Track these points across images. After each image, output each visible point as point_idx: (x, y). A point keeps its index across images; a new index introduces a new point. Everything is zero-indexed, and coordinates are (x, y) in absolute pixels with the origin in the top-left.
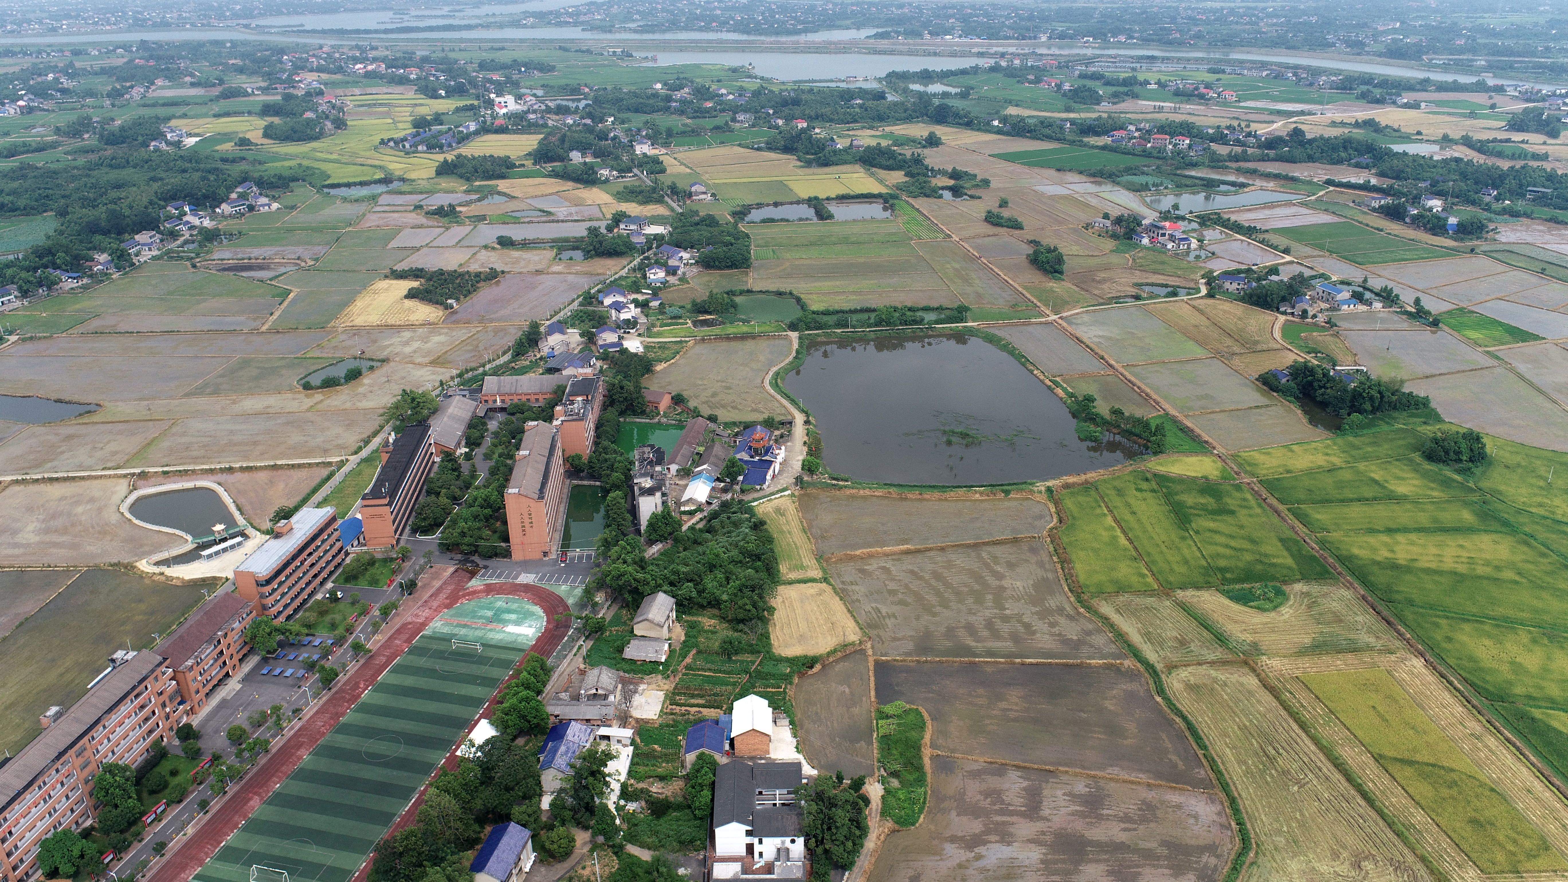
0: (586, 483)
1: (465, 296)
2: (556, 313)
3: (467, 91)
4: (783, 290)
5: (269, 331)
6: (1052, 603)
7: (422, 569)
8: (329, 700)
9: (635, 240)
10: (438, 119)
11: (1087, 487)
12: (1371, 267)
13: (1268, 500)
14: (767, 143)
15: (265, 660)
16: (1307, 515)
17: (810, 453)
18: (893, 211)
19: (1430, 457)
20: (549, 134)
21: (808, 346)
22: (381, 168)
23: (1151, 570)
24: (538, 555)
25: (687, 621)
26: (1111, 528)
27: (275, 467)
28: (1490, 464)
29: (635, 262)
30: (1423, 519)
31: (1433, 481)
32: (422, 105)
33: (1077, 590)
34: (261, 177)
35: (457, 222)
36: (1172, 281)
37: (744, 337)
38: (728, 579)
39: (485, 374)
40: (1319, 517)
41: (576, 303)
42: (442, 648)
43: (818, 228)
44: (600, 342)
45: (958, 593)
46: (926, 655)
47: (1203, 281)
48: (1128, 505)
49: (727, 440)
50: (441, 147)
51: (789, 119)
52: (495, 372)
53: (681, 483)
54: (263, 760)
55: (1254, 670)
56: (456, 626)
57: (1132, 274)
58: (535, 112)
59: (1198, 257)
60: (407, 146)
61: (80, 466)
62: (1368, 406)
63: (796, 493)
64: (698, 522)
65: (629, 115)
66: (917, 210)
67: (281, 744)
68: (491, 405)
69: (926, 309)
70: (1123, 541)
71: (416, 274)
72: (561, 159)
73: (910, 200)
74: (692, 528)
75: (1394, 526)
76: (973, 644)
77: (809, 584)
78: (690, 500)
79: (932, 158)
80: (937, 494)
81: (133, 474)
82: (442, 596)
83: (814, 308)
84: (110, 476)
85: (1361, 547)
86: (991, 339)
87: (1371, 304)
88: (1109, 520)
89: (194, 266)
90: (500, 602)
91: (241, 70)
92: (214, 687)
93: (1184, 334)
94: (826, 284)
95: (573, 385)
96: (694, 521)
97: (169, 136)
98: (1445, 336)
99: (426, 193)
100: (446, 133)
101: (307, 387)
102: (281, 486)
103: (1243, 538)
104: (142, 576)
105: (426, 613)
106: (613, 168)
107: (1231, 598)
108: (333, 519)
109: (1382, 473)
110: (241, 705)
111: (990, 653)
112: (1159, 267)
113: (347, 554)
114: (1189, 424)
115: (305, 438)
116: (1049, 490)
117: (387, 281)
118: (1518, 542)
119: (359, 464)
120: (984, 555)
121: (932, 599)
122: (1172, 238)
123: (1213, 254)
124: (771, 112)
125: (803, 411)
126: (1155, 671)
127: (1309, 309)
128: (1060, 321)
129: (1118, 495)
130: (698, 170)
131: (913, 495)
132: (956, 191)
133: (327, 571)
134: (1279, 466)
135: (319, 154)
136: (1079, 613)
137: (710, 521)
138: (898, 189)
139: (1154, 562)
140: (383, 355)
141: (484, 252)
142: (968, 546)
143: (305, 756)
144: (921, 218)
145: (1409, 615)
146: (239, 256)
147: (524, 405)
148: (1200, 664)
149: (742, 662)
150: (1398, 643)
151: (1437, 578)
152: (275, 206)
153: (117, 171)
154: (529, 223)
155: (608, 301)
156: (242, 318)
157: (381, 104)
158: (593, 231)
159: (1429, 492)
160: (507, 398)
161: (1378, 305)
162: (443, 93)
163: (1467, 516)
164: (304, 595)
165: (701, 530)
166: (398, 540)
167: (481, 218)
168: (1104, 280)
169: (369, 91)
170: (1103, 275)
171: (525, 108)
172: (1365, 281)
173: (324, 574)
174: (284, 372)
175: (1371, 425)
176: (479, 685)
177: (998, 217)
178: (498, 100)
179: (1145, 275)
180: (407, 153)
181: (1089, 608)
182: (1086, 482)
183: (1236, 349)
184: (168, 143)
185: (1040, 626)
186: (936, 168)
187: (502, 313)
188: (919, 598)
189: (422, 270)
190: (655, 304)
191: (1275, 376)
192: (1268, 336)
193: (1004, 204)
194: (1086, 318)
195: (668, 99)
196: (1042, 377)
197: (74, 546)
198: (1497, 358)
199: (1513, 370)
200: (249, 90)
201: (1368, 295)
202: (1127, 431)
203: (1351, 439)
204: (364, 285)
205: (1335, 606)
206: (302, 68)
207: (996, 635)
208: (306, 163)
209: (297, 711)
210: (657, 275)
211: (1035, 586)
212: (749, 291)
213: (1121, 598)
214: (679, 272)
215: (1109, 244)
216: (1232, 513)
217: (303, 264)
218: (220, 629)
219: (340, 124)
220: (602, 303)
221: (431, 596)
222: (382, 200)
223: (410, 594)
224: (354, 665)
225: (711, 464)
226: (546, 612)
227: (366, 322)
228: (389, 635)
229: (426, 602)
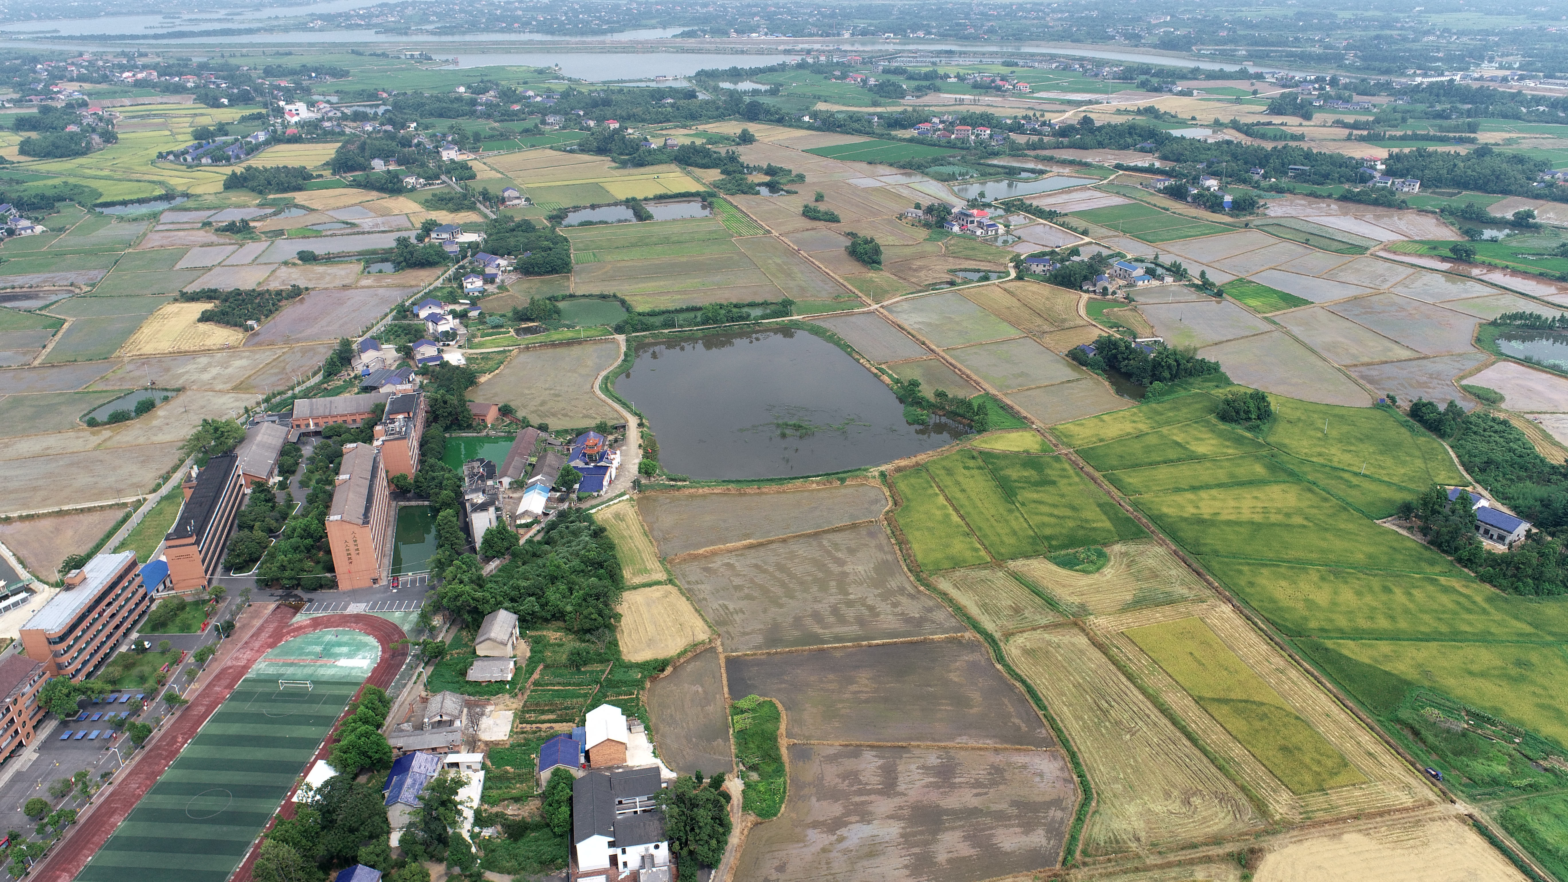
0: (413, 503)
1: (267, 316)
2: (368, 329)
3: (253, 99)
4: (606, 293)
5: (42, 366)
6: (893, 584)
7: (240, 608)
8: (143, 759)
9: (448, 249)
10: (222, 129)
11: (918, 468)
12: (1160, 244)
13: (1085, 469)
14: (580, 145)
15: (64, 724)
16: (1120, 480)
17: (646, 455)
18: (712, 209)
19: (1224, 417)
20: (347, 142)
21: (636, 348)
22: (161, 183)
23: (983, 544)
24: (368, 583)
25: (531, 637)
26: (944, 507)
27: (60, 513)
28: (1275, 420)
29: (450, 272)
30: (1222, 475)
31: (1229, 440)
32: (202, 115)
33: (916, 569)
34: (20, 198)
35: (252, 238)
36: (984, 266)
37: (570, 343)
38: (571, 590)
39: (295, 397)
40: (1131, 480)
41: (390, 317)
42: (267, 690)
43: (638, 229)
44: (419, 357)
45: (802, 583)
46: (776, 647)
47: (1012, 264)
48: (958, 483)
49: (560, 448)
50: (228, 159)
51: (600, 120)
52: (307, 394)
53: (515, 495)
54: (70, 833)
55: (1083, 630)
56: (282, 666)
57: (946, 261)
58: (330, 119)
59: (1005, 242)
60: (189, 159)
62: (1166, 374)
63: (635, 497)
64: (535, 535)
65: (432, 120)
66: (736, 207)
67: (90, 813)
68: (303, 429)
69: (752, 305)
70: (955, 518)
71: (209, 295)
72: (363, 168)
73: (728, 198)
74: (530, 541)
75: (1197, 484)
76: (821, 631)
77: (654, 588)
78: (526, 513)
79: (747, 155)
80: (775, 487)
82: (264, 636)
83: (640, 309)
85: (1169, 506)
86: (816, 331)
87: (1162, 279)
88: (941, 500)
90: (329, 635)
92: (9, 755)
93: (997, 316)
94: (650, 284)
95: (392, 403)
96: (531, 533)
98: (1229, 305)
99: (215, 208)
100: (232, 144)
101: (92, 423)
102: (70, 533)
103: (1065, 506)
105: (248, 654)
106: (419, 176)
107: (1058, 564)
108: (133, 564)
109: (1182, 435)
110: (40, 776)
111: (838, 639)
112: (971, 253)
113: (152, 600)
114: (1009, 402)
115: (94, 480)
116: (883, 474)
117: (177, 305)
118: (1303, 490)
119: (159, 503)
120: (825, 543)
121: (777, 590)
122: (980, 225)
123: (1019, 238)
124: (581, 113)
125: (636, 414)
126: (994, 640)
127: (1109, 286)
128: (881, 310)
129: (948, 474)
130: (509, 174)
131: (752, 489)
132: (773, 187)
133: (130, 620)
134: (1092, 436)
135: (87, 171)
136: (919, 592)
137: (548, 532)
138: (715, 186)
139: (985, 536)
140: (178, 384)
141: (284, 269)
142: (809, 536)
143: (120, 822)
144: (739, 215)
145: (1215, 565)
147: (340, 427)
148: (1034, 629)
149: (591, 672)
150: (1208, 592)
151: (1237, 528)
152: (39, 229)
154: (331, 236)
155: (423, 313)
156: (9, 353)
157: (155, 115)
158: (403, 242)
159: (1225, 450)
160: (321, 422)
161: (1169, 280)
162: (225, 101)
163: (1259, 469)
164: (106, 649)
165: (539, 543)
166: (210, 581)
167: (279, 233)
168: (920, 269)
169: (141, 100)
170: (918, 263)
171: (319, 116)
172: (1157, 257)
173: (128, 624)
174: (63, 409)
175: (1170, 391)
176: (313, 725)
177: (815, 211)
178: (288, 107)
179: (958, 261)
180: (190, 167)
181: (928, 586)
182: (917, 464)
183: (1046, 328)
185: (883, 607)
186: (751, 165)
187: (308, 332)
188: (765, 591)
189: (215, 291)
190: (474, 314)
191: (1083, 351)
192: (1075, 313)
193: (819, 198)
194: (905, 305)
195: (473, 103)
196: (868, 366)
198: (1274, 323)
199: (1288, 333)
201: (1159, 271)
202: (952, 412)
203: (1154, 405)
204: (151, 311)
205: (1151, 562)
206: (61, 78)
207: (842, 620)
208: (72, 180)
209: (106, 776)
210: (474, 284)
211: (876, 569)
212: (572, 296)
213: (958, 573)
214: (498, 280)
215: (922, 233)
216: (1053, 483)
217: (77, 291)
218: (8, 696)
219: (109, 138)
220: (418, 316)
221: (252, 636)
222: (164, 218)
223: (228, 637)
224: (169, 719)
225: (545, 474)
226: (379, 641)
227: (156, 349)
228: (207, 682)
229: (246, 643)
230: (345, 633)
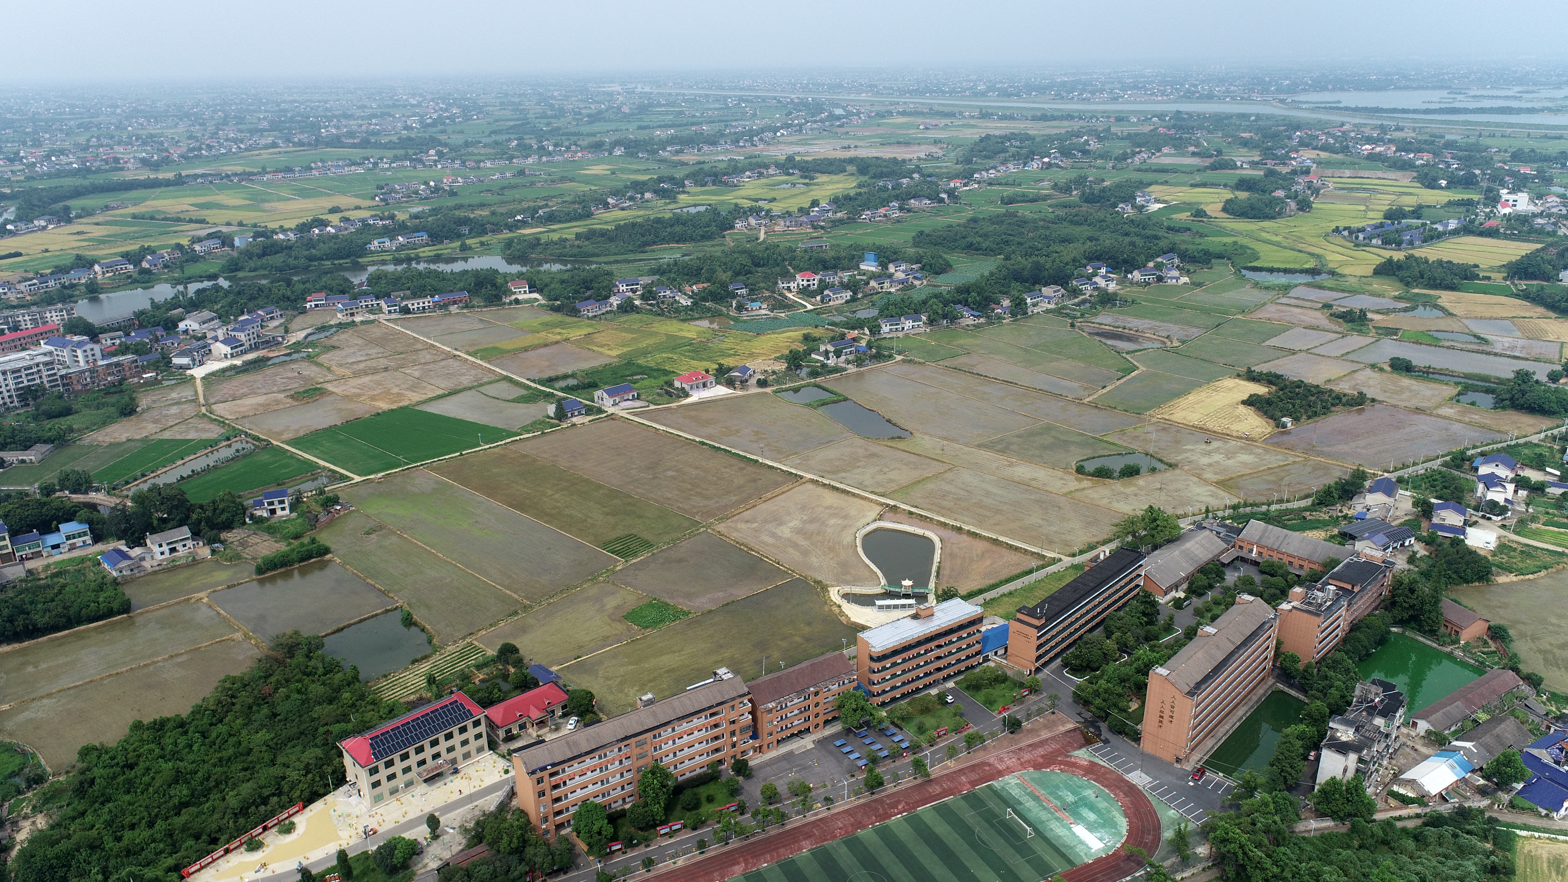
0: (1293, 693)
1: (1309, 418)
2: (1404, 466)
3: (1475, 184)
5: (1089, 404)
7: (1039, 712)
8: (864, 805)
10: (1417, 212)
15: (848, 731)
20: (1551, 245)
22: (1318, 257)
24: (1170, 758)
27: (995, 542)
32: (1411, 194)
34: (1187, 250)
35: (1360, 331)
39: (1253, 516)
41: (1439, 461)
42: (997, 810)
44: (1435, 520)
49: (1537, 720)
50: (1399, 243)
52: (1267, 518)
53: (1424, 750)
54: (773, 830)
56: (1028, 794)
60: (1361, 236)
61: (860, 484)
64: (1409, 818)
67: (797, 824)
68: (1243, 553)
71: (1270, 379)
72: (1546, 278)
74: (1388, 824)
78: (1412, 783)
81: (888, 505)
82: (1041, 751)
84: (871, 501)
89: (1072, 325)
90: (1091, 791)
91: (1245, 143)
92: (793, 735)
95: (1348, 565)
96: (1404, 812)
97: (1138, 199)
99: (1349, 292)
100: (1417, 228)
101: (1080, 470)
102: (988, 562)
104: (827, 601)
105: (1011, 762)
108: (977, 620)
110: (797, 766)
113: (986, 659)
115: (1041, 522)
117: (1237, 381)
119: (1067, 569)
133: (953, 669)
135: (1264, 235)
137: (1426, 824)
140: (1173, 459)
141: (1368, 372)
143: (806, 849)
146: (1117, 324)
147: (1281, 567)
152: (1185, 279)
153: (1073, 227)
154: (1448, 348)
155: (1484, 470)
156: (1076, 385)
157: (1364, 189)
158: (1523, 377)
160: (1264, 551)
162: (1443, 183)
164: (920, 684)
165: (1404, 830)
166: (1038, 670)
167: (1391, 332)
169: (1362, 174)
171: (1537, 210)
173: (951, 671)
174: (1073, 448)
178: (1511, 197)
180: (1357, 245)
184: (1134, 206)
187: (1341, 448)
189: (1278, 377)
190: (1555, 491)
197: (806, 553)
200: (1239, 164)
204: (1210, 379)
206: (1307, 145)
208: (1244, 241)
209: (828, 800)
217: (1169, 343)
218: (814, 685)
219: (1304, 206)
220: (1476, 469)
221: (1030, 745)
222: (1293, 293)
223: (1012, 733)
224: (909, 781)
225: (1480, 745)
226: (1130, 831)
227: (1184, 418)
228: (961, 767)
229: (1020, 749)
230: (1106, 799)
